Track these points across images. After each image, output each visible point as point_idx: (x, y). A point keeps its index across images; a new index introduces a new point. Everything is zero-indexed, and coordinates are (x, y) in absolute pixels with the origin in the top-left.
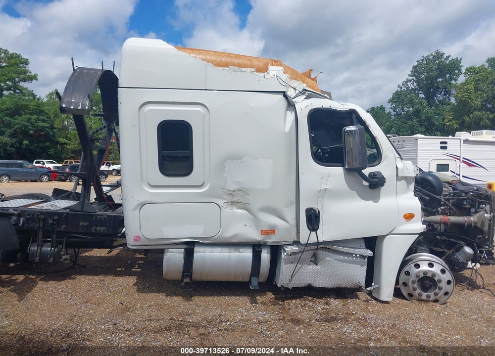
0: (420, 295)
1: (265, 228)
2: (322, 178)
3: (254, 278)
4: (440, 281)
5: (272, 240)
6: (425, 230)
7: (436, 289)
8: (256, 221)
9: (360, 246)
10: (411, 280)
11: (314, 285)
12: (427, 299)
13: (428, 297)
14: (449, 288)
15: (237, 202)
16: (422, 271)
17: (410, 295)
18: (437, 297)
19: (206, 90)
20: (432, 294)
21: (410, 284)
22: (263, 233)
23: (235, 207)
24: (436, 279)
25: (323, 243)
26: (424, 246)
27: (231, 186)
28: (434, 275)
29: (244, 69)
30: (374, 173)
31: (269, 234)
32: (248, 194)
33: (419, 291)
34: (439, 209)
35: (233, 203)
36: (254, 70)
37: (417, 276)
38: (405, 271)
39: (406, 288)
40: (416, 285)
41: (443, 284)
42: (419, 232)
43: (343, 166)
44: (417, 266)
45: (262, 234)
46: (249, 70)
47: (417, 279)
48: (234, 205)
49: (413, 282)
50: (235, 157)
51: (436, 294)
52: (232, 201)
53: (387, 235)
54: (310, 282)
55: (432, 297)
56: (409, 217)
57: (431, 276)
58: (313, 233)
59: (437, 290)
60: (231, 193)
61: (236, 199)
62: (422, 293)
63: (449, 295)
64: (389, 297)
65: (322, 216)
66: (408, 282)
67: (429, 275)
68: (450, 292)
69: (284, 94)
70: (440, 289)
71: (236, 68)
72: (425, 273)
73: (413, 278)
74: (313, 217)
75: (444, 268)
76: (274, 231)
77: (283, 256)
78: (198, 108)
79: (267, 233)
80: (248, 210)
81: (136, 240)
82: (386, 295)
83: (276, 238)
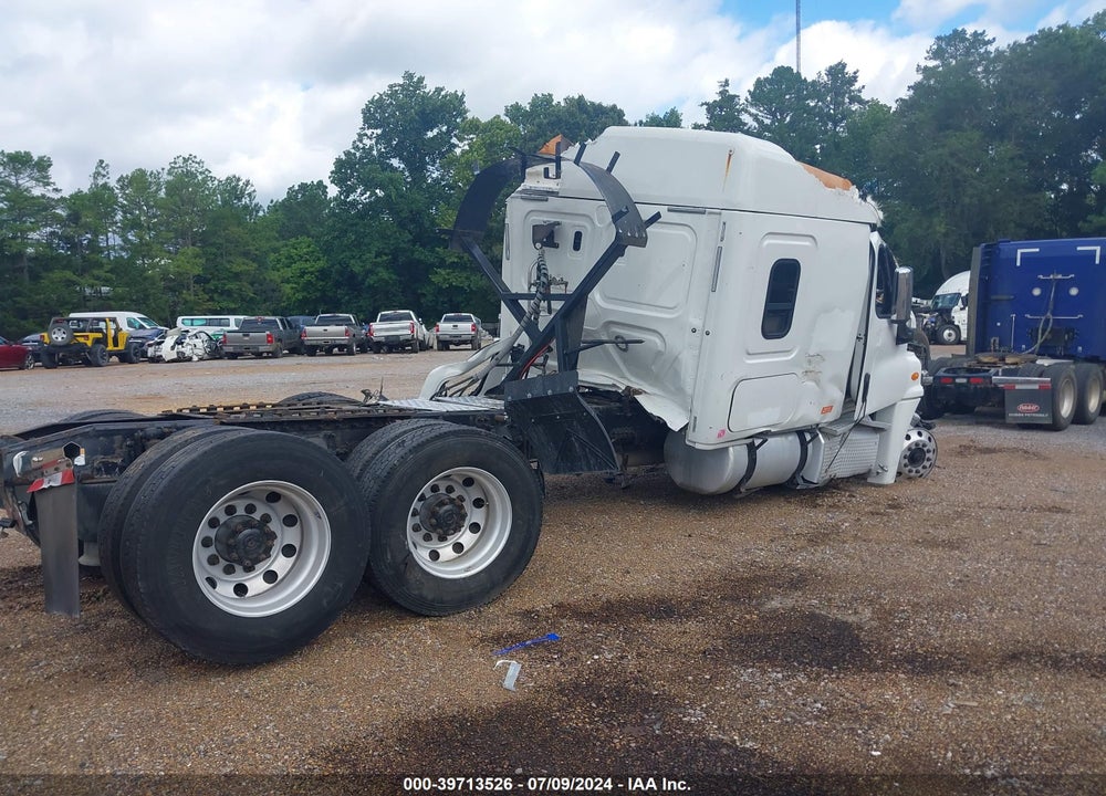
77: (823, 441)
78: (807, 243)
79: (826, 410)
80: (817, 382)
81: (720, 436)
82: (889, 478)
83: (831, 417)
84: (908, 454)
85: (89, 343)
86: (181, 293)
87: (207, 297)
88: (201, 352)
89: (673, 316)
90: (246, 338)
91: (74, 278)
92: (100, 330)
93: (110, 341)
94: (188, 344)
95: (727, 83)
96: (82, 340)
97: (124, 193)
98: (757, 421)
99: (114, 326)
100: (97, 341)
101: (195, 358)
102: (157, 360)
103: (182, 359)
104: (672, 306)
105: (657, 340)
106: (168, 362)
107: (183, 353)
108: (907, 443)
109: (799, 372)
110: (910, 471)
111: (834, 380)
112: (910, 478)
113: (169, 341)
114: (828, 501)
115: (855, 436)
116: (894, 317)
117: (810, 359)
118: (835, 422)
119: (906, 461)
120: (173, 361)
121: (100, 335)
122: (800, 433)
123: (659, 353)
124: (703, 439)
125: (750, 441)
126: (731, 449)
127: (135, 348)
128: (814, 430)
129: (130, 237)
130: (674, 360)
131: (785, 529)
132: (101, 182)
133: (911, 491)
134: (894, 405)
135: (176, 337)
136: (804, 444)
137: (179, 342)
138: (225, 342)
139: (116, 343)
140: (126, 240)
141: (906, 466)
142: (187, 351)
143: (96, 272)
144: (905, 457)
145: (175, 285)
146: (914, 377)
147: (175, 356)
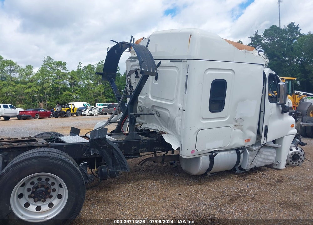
2: (271, 109)
4: (301, 156)
5: (248, 144)
8: (244, 135)
13: (296, 164)
16: (294, 152)
17: (288, 164)
23: (236, 128)
25: (268, 143)
27: (238, 116)
29: (249, 51)
32: (244, 121)
44: (291, 150)
45: (245, 142)
51: (299, 162)
52: (236, 125)
68: (303, 160)
71: (246, 51)
76: (250, 140)
77: (248, 153)
78: (230, 72)
79: (247, 141)
80: (242, 129)
81: (192, 153)
82: (283, 166)
83: (250, 144)
84: (292, 156)
85: (66, 111)
86: (98, 97)
87: (105, 98)
88: (97, 113)
89: (172, 103)
90: (109, 109)
91: (71, 93)
92: (69, 107)
93: (72, 110)
94: (93, 111)
95: (257, 31)
96: (64, 110)
97: (86, 71)
98: (212, 146)
99: (73, 106)
100: (68, 110)
101: (95, 115)
102: (84, 115)
103: (91, 115)
104: (171, 100)
105: (168, 113)
106: (87, 116)
107: (91, 113)
108: (291, 152)
109: (232, 126)
110: (293, 163)
111: (251, 128)
112: (293, 166)
113: (88, 110)
114: (252, 176)
115: (264, 150)
116: (279, 103)
117: (236, 120)
118: (253, 145)
119: (291, 159)
120: (89, 116)
121: (69, 109)
122: (237, 150)
123: (169, 118)
124: (186, 154)
125: (210, 154)
126: (201, 157)
127: (79, 112)
128: (243, 149)
129: (85, 82)
130: (174, 122)
131: (224, 192)
132: (80, 68)
133: (292, 172)
134: (283, 138)
135: (90, 109)
136: (239, 155)
137: (90, 110)
138: (103, 110)
139: (73, 111)
140: (84, 83)
141: (291, 161)
142: (92, 113)
143: (76, 92)
144: (290, 158)
145: (97, 95)
146: (292, 126)
147: (89, 114)
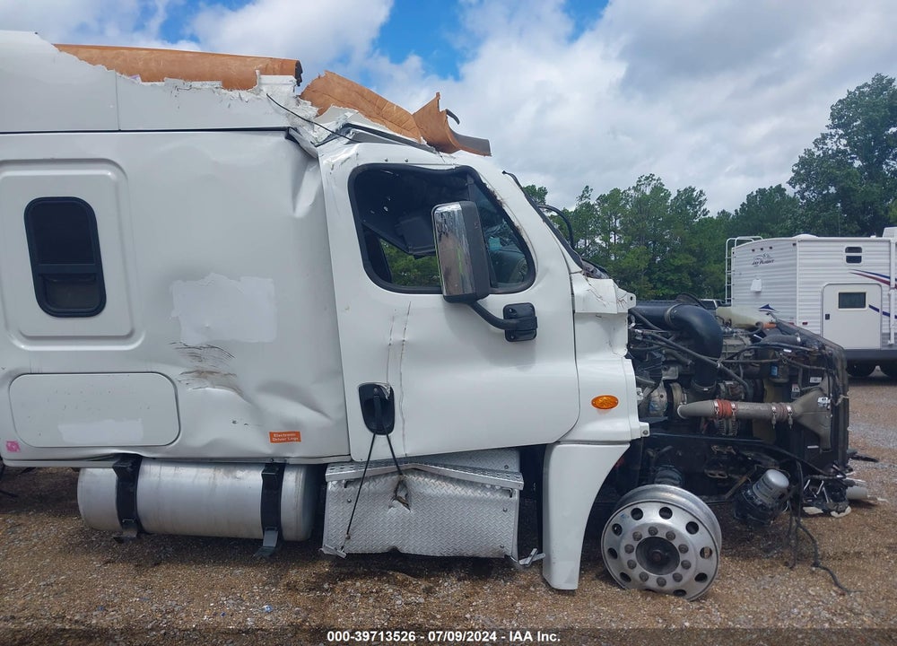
0: (644, 578)
1: (277, 428)
2: (393, 319)
3: (269, 532)
4: (685, 549)
5: (295, 452)
6: (645, 433)
7: (677, 565)
8: (257, 413)
9: (506, 467)
10: (623, 544)
11: (405, 550)
12: (659, 588)
13: (662, 583)
14: (708, 566)
15: (212, 373)
16: (645, 525)
17: (625, 577)
18: (679, 586)
19: (120, 131)
20: (668, 577)
21: (622, 553)
22: (274, 437)
23: (208, 383)
24: (676, 543)
25: (408, 459)
26: (671, 469)
27: (194, 339)
28: (672, 534)
29: (197, 84)
30: (513, 307)
31: (287, 441)
32: (230, 356)
33: (639, 569)
34: (722, 387)
35: (201, 374)
36: (218, 84)
37: (636, 536)
38: (612, 523)
39: (614, 560)
40: (633, 556)
41: (692, 556)
42: (629, 439)
43: (440, 292)
44: (637, 514)
45: (272, 442)
46: (208, 85)
47: (636, 544)
48: (206, 378)
49: (629, 550)
50: (191, 274)
51: (677, 578)
52: (200, 369)
53: (558, 442)
54: (393, 543)
55: (671, 585)
56: (606, 404)
57: (665, 538)
58: (381, 439)
59: (679, 570)
60: (194, 353)
61: (206, 366)
62: (647, 574)
63: (709, 581)
64: (569, 581)
65: (401, 401)
66: (619, 549)
67: (661, 534)
68: (710, 573)
69: (289, 134)
70: (687, 566)
71: (179, 82)
72: (653, 529)
73: (628, 540)
74: (378, 404)
75: (696, 521)
76: (298, 435)
